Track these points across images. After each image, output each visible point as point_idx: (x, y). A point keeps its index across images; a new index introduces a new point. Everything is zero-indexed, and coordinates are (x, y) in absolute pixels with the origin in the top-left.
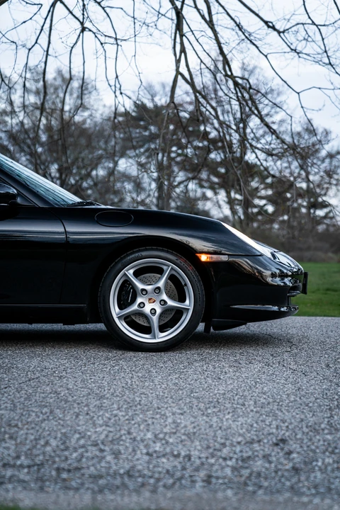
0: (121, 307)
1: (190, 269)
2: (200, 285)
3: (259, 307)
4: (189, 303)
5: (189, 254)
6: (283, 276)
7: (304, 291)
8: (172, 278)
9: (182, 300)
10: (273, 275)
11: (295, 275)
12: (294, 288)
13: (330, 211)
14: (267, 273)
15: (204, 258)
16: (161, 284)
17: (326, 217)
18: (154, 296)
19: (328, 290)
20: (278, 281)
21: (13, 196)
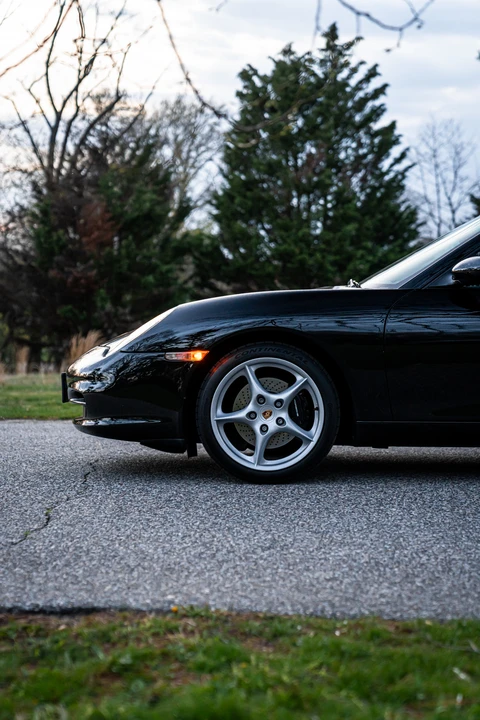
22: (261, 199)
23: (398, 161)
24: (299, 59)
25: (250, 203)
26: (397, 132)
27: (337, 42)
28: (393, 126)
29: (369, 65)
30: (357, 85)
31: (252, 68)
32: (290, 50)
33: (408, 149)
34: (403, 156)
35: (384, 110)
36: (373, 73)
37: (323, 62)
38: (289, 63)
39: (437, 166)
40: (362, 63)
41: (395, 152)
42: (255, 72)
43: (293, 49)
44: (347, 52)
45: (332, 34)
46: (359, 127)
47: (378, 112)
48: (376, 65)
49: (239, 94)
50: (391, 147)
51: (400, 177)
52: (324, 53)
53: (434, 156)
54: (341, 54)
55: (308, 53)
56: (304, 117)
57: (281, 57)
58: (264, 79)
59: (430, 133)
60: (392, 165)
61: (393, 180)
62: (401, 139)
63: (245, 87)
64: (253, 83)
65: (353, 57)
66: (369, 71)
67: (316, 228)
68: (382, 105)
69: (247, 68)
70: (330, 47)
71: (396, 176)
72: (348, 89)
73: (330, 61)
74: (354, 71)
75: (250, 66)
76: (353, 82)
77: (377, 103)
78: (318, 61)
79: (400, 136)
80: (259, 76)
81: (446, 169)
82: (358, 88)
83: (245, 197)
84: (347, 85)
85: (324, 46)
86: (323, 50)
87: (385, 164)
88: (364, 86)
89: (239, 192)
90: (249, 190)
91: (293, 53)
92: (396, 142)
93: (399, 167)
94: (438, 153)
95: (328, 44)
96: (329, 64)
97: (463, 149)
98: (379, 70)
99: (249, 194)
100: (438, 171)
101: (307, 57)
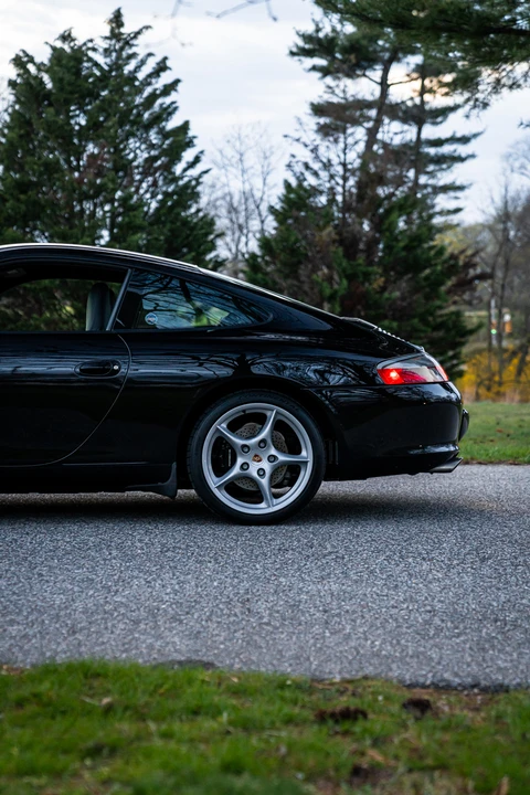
22: (36, 203)
23: (192, 165)
24: (80, 47)
25: (23, 207)
26: (191, 134)
27: (122, 30)
28: (185, 127)
29: (158, 58)
30: (145, 79)
31: (27, 55)
32: (69, 35)
33: (202, 152)
34: (197, 160)
35: (176, 109)
36: (162, 67)
37: (107, 52)
38: (68, 50)
39: (243, 171)
40: (150, 55)
41: (188, 155)
42: (31, 60)
43: (73, 35)
44: (134, 42)
45: (117, 20)
46: (148, 127)
47: (169, 111)
48: (165, 58)
49: (12, 84)
50: (184, 150)
51: (194, 183)
52: (108, 41)
53: (241, 160)
54: (127, 43)
55: (91, 41)
56: (85, 112)
57: (59, 44)
58: (40, 67)
59: (236, 135)
60: (185, 170)
61: (187, 185)
62: (195, 141)
63: (18, 75)
64: (27, 71)
65: (140, 48)
66: (158, 64)
67: (101, 237)
68: (173, 103)
69: (21, 54)
70: (115, 35)
71: (190, 181)
72: (137, 83)
73: (115, 51)
74: (143, 62)
75: (24, 52)
76: (141, 75)
77: (167, 100)
78: (101, 50)
79: (194, 137)
80: (35, 64)
81: (253, 175)
82: (147, 82)
83: (18, 200)
84: (136, 79)
85: (108, 34)
86: (106, 38)
87: (178, 169)
88: (154, 81)
89: (12, 194)
90: (24, 192)
91: (73, 40)
92: (190, 144)
93: (193, 172)
94: (244, 158)
95: (112, 31)
96: (114, 54)
97: (272, 153)
98: (168, 63)
99: (22, 197)
100: (246, 177)
101: (90, 45)
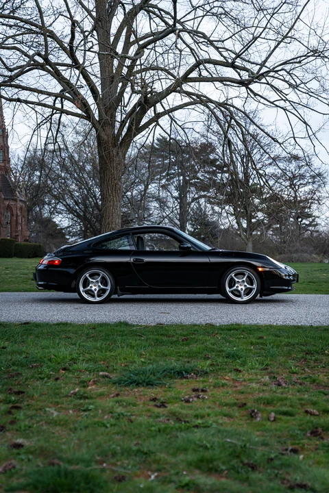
0: (230, 288)
1: (255, 273)
2: (259, 280)
3: (280, 287)
4: (255, 286)
5: (255, 268)
6: (289, 276)
7: (297, 281)
8: (248, 277)
9: (252, 285)
10: (286, 275)
11: (294, 275)
12: (294, 280)
13: (313, 220)
14: (283, 275)
15: (260, 269)
16: (244, 279)
17: (310, 225)
18: (242, 284)
19: (310, 282)
20: (287, 277)
21: (190, 248)
